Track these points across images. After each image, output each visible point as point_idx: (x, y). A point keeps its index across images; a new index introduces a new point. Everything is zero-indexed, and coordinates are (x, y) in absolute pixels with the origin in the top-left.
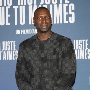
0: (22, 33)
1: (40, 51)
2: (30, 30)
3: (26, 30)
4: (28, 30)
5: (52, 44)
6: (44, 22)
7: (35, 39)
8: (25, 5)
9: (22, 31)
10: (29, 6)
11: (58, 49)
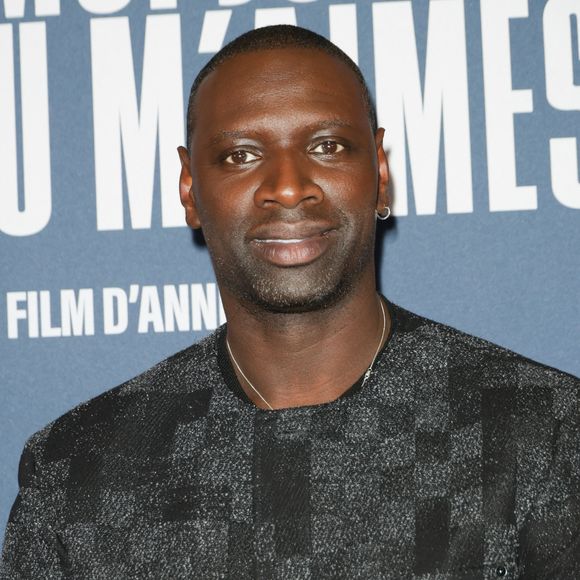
0: (23, 325)
1: (265, 534)
2: (108, 293)
3: (67, 295)
4: (87, 295)
5: (396, 450)
6: (288, 192)
7: (205, 396)
8: (49, 20)
9: (22, 305)
10: (94, 24)
11: (468, 511)
